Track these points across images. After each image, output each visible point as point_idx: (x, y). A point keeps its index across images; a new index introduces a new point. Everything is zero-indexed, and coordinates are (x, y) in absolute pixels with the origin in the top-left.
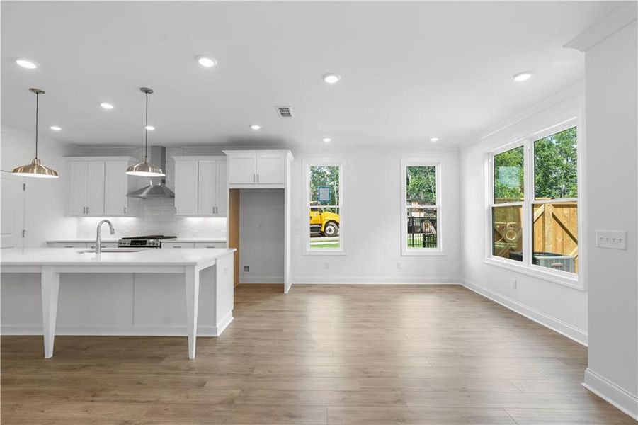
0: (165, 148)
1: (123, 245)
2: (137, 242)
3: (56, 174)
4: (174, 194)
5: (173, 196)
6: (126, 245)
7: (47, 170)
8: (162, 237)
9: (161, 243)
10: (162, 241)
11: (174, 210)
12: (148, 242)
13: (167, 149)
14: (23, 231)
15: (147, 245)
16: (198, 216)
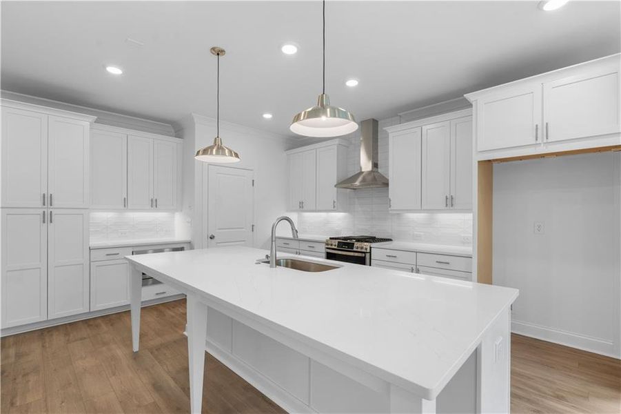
0: (377, 121)
1: (329, 247)
2: (345, 244)
3: (237, 155)
4: (388, 180)
5: (386, 184)
6: (333, 247)
7: (227, 151)
8: (373, 239)
9: (371, 248)
10: (373, 245)
11: (388, 202)
12: (355, 245)
13: (379, 123)
14: (253, 226)
15: (355, 249)
16: (421, 210)
